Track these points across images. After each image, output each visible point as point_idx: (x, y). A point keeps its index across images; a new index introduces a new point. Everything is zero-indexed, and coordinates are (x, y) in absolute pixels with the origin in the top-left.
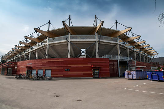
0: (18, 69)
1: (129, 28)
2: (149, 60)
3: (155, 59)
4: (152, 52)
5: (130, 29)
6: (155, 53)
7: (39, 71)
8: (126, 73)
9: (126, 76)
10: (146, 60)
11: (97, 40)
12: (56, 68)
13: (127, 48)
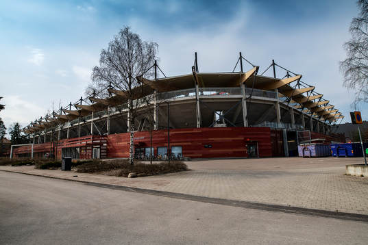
0: (111, 147)
1: (297, 75)
2: (326, 130)
3: (338, 126)
4: (333, 114)
5: (299, 77)
6: (338, 115)
7: (159, 149)
8: (300, 148)
9: (300, 153)
10: (321, 128)
11: (243, 96)
12: (190, 144)
13: (290, 108)
